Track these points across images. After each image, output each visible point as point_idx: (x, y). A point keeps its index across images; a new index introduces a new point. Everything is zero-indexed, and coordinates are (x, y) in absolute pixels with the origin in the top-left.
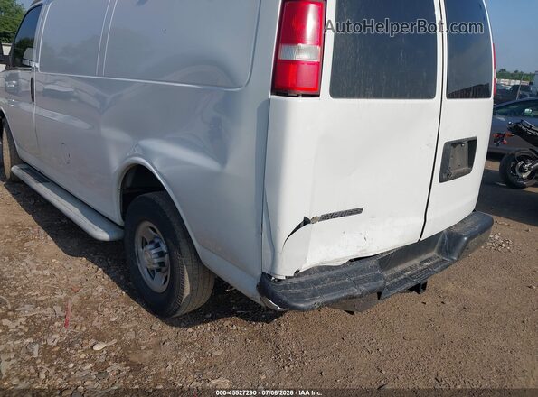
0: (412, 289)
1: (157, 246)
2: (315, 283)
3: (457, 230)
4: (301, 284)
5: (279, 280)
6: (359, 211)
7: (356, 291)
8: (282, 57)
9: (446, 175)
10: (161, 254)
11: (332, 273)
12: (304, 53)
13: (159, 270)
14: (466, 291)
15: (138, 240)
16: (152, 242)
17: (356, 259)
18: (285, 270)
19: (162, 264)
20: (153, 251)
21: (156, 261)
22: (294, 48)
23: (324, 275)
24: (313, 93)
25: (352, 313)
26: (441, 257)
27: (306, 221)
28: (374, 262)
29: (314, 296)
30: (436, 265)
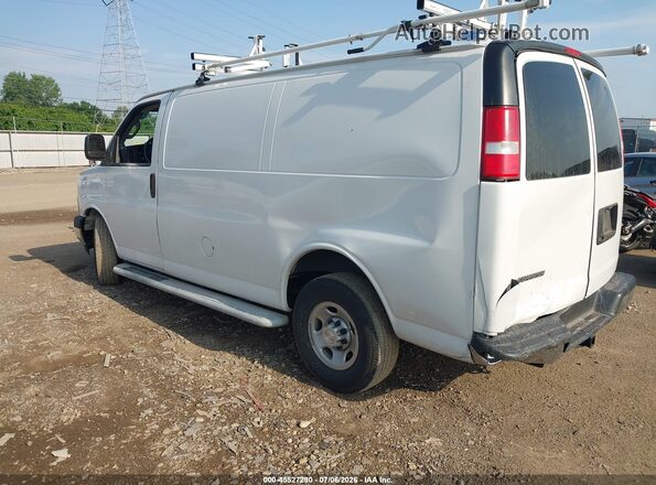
0: (582, 344)
1: (338, 324)
2: (520, 337)
3: (610, 288)
4: (510, 339)
5: (491, 337)
6: (541, 274)
7: (552, 342)
8: (488, 151)
9: (601, 239)
10: (343, 332)
11: (530, 328)
12: (505, 148)
13: (339, 348)
14: (611, 350)
15: (312, 323)
16: (330, 322)
17: (541, 318)
18: (497, 326)
19: (344, 341)
20: (336, 330)
21: (339, 338)
22: (499, 144)
23: (523, 331)
24: (514, 178)
25: (541, 366)
26: (600, 315)
27: (514, 283)
28: (556, 318)
29: (523, 347)
30: (599, 320)
